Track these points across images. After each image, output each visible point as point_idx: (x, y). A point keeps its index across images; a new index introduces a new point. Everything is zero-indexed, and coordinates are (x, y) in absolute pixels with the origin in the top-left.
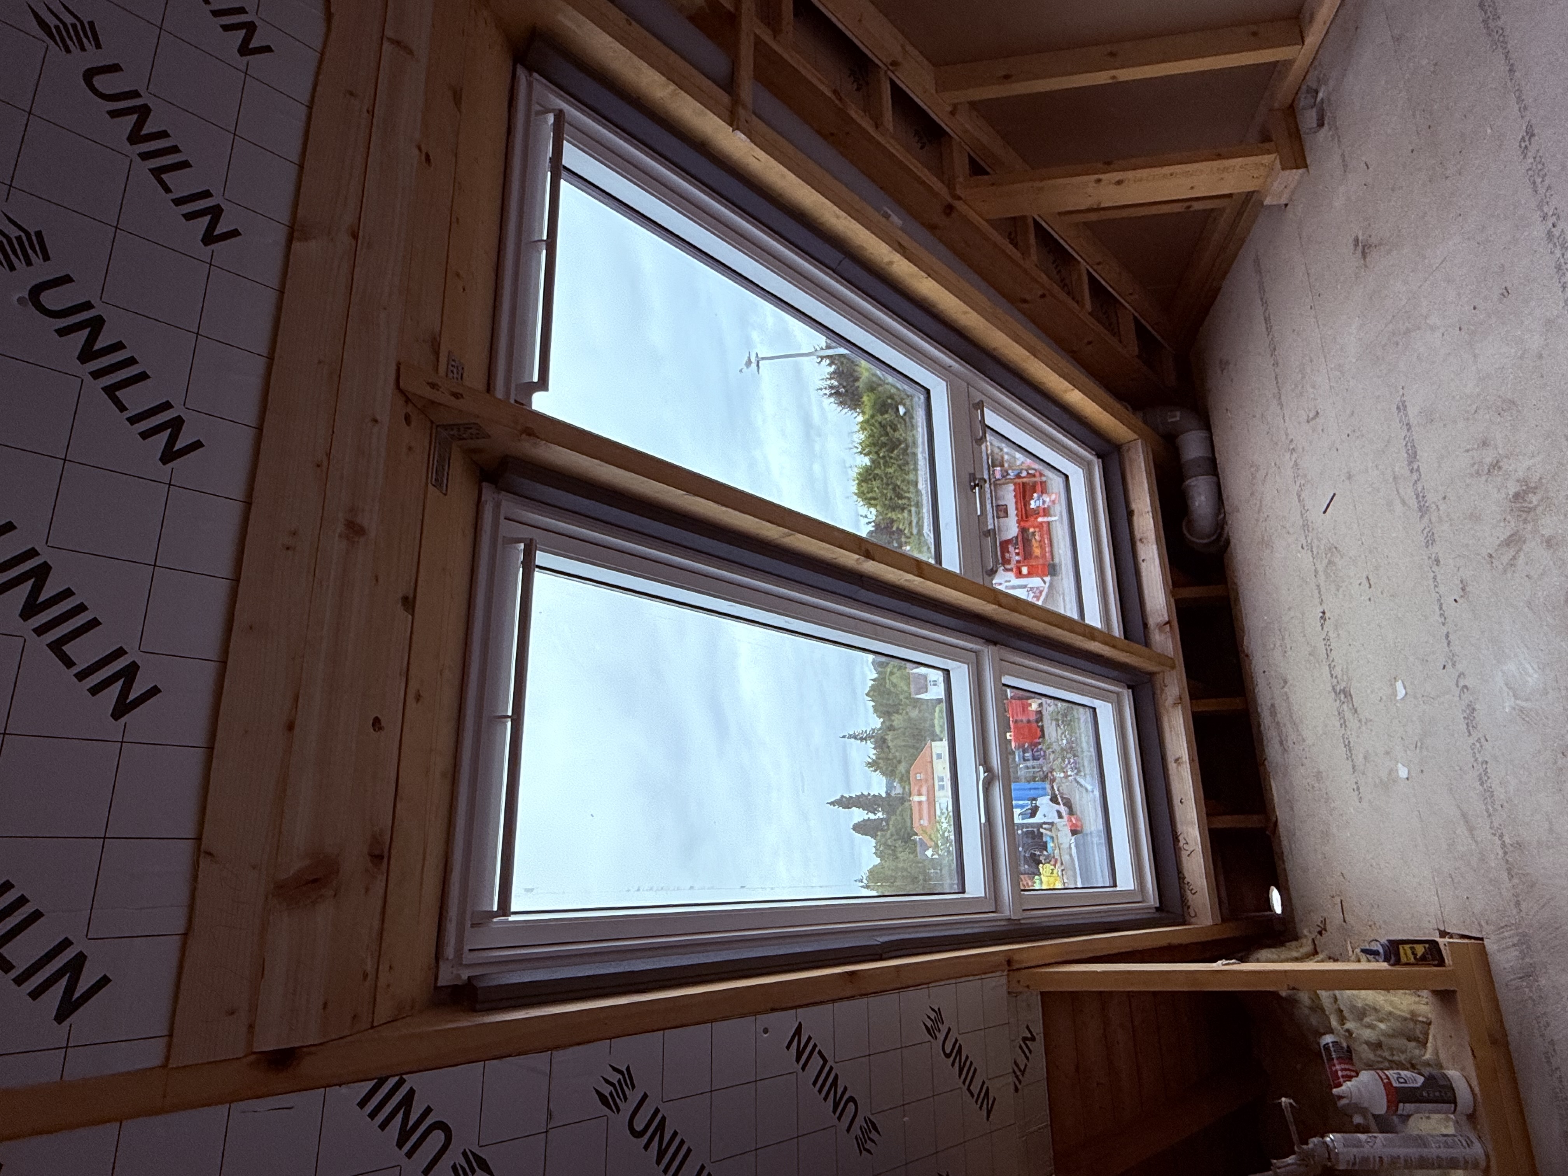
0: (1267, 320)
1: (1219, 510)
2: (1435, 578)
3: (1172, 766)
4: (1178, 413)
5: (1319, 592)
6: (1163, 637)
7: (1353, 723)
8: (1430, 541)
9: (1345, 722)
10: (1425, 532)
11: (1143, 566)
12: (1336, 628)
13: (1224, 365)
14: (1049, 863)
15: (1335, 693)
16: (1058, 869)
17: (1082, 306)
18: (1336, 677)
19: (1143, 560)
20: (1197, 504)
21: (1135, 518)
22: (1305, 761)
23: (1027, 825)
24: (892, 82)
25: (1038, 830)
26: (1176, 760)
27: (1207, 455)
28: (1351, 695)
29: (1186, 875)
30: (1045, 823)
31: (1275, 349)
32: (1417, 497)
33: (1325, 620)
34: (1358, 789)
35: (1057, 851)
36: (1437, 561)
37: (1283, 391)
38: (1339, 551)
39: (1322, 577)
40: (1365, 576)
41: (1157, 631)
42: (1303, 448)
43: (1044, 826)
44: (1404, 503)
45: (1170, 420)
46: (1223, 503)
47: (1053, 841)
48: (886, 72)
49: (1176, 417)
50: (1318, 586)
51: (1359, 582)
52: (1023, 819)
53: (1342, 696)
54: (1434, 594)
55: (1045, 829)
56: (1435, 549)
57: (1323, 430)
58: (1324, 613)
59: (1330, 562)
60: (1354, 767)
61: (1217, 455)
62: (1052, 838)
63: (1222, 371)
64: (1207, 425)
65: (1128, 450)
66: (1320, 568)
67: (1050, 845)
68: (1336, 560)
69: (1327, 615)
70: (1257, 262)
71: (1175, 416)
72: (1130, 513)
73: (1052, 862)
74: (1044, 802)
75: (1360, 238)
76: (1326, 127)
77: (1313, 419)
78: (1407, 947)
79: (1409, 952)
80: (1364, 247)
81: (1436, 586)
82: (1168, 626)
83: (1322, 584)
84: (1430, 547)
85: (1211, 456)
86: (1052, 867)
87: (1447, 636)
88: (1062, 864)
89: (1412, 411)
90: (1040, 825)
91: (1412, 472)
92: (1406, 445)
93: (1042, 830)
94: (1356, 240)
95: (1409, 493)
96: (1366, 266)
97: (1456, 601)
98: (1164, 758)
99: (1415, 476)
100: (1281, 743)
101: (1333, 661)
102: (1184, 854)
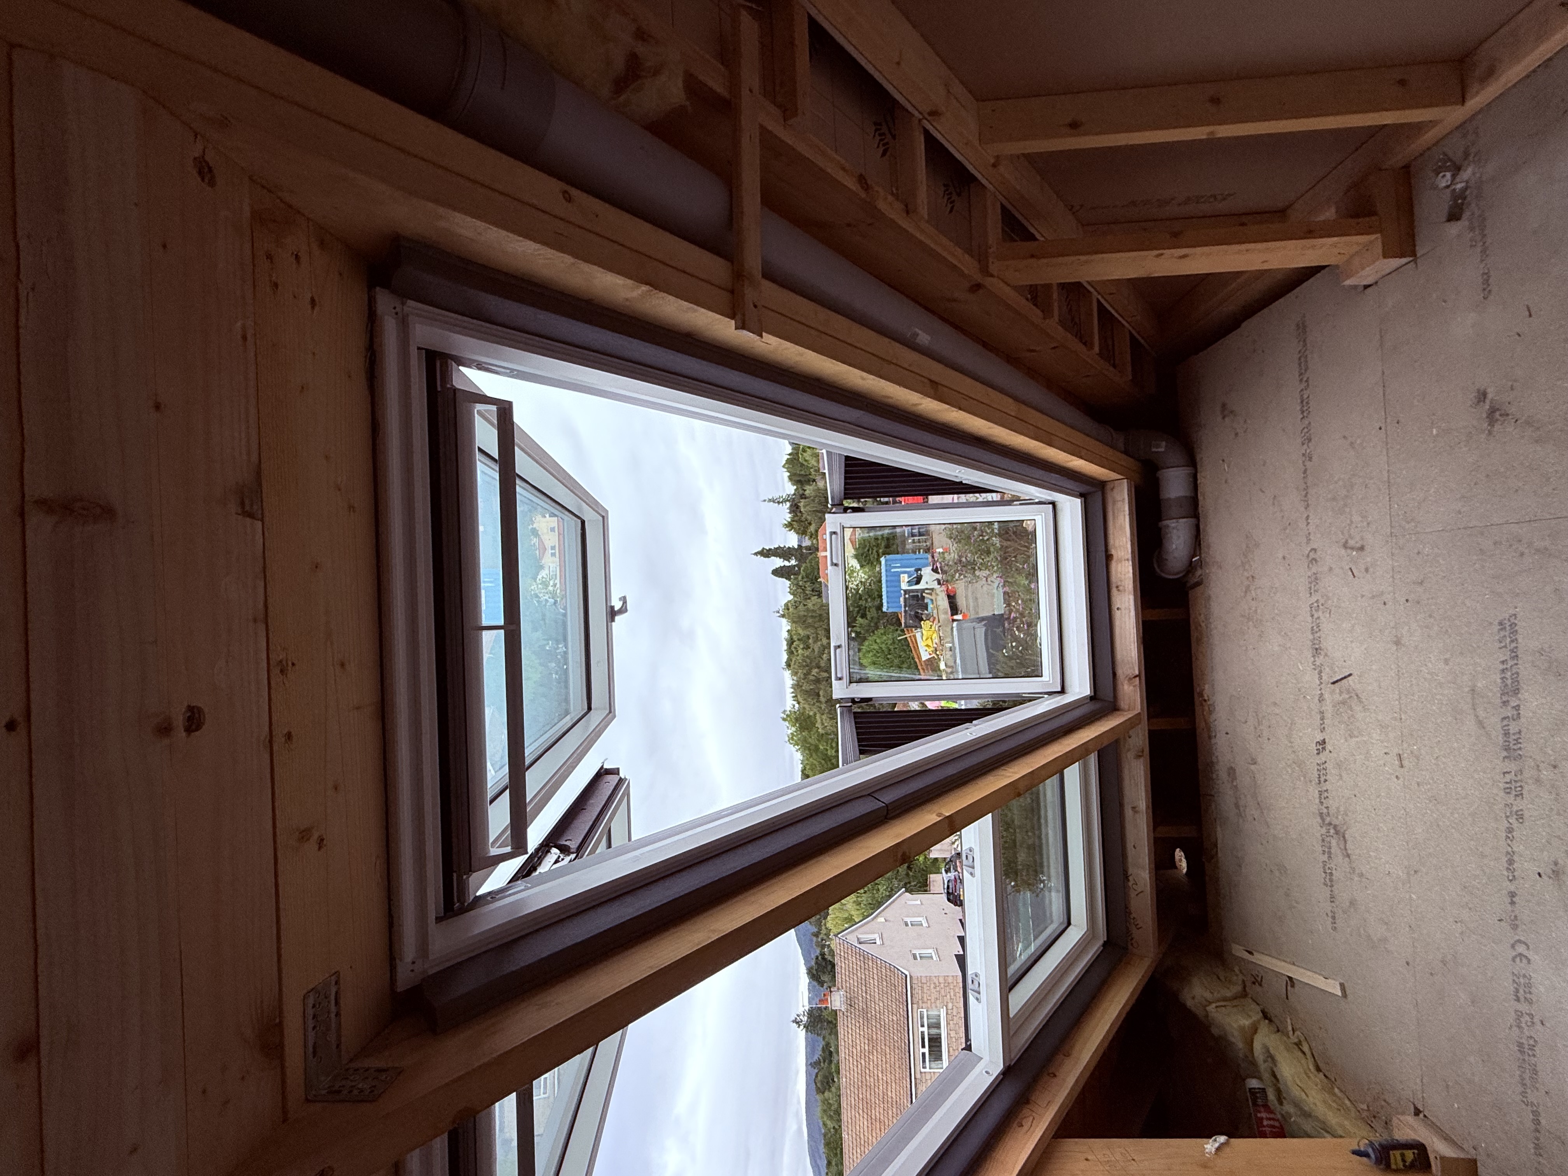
0: (1304, 402)
1: (1195, 551)
2: (1510, 830)
3: (1128, 812)
4: (1164, 443)
5: (1322, 719)
6: (1131, 688)
7: (1339, 858)
8: (1514, 788)
9: (1330, 853)
10: (1508, 778)
11: (1117, 615)
12: (1339, 765)
13: (1226, 411)
14: (929, 620)
15: (1323, 820)
16: (935, 626)
17: (1091, 347)
18: (1327, 808)
19: (1118, 609)
20: (1174, 546)
21: (1114, 565)
22: (1264, 842)
23: (913, 591)
24: (926, 133)
25: (922, 595)
26: (1133, 808)
27: (1188, 494)
28: (1344, 837)
29: (1133, 909)
30: (927, 589)
31: (1310, 440)
32: (1507, 734)
33: (1324, 749)
34: (1334, 918)
35: (935, 611)
36: (1520, 817)
37: (1312, 491)
38: (1361, 702)
39: (1328, 708)
40: (1396, 751)
41: (1126, 682)
42: (1331, 569)
43: (926, 591)
44: (1480, 724)
45: (1154, 450)
46: (1200, 544)
47: (933, 604)
48: (920, 120)
49: (1161, 447)
50: (1322, 713)
51: (1386, 751)
52: (909, 586)
53: (1332, 831)
54: (1502, 843)
55: (927, 594)
56: (1519, 804)
57: (1367, 570)
58: (1324, 742)
59: (1344, 703)
60: (1332, 897)
61: (1200, 498)
62: (932, 600)
63: (1224, 418)
64: (1192, 462)
65: (1112, 489)
66: (1326, 696)
67: (930, 606)
68: (1358, 708)
69: (1329, 747)
70: (1302, 328)
71: (1158, 446)
72: (1109, 557)
73: (932, 619)
74: (927, 572)
75: (1490, 396)
76: (1463, 223)
77: (1352, 548)
78: (1397, 1153)
79: (1399, 1158)
80: (1492, 411)
81: (1508, 837)
82: (1137, 679)
83: (1328, 715)
84: (1512, 796)
85: (1193, 495)
86: (931, 623)
87: (1512, 895)
88: (939, 622)
89: (1527, 642)
90: (923, 591)
91: (1505, 703)
92: (1503, 671)
93: (924, 594)
94: (1482, 396)
95: (1494, 722)
96: (1490, 433)
97: (1539, 874)
98: (1121, 805)
99: (1510, 712)
100: (1237, 806)
101: (1327, 791)
102: (1133, 894)
